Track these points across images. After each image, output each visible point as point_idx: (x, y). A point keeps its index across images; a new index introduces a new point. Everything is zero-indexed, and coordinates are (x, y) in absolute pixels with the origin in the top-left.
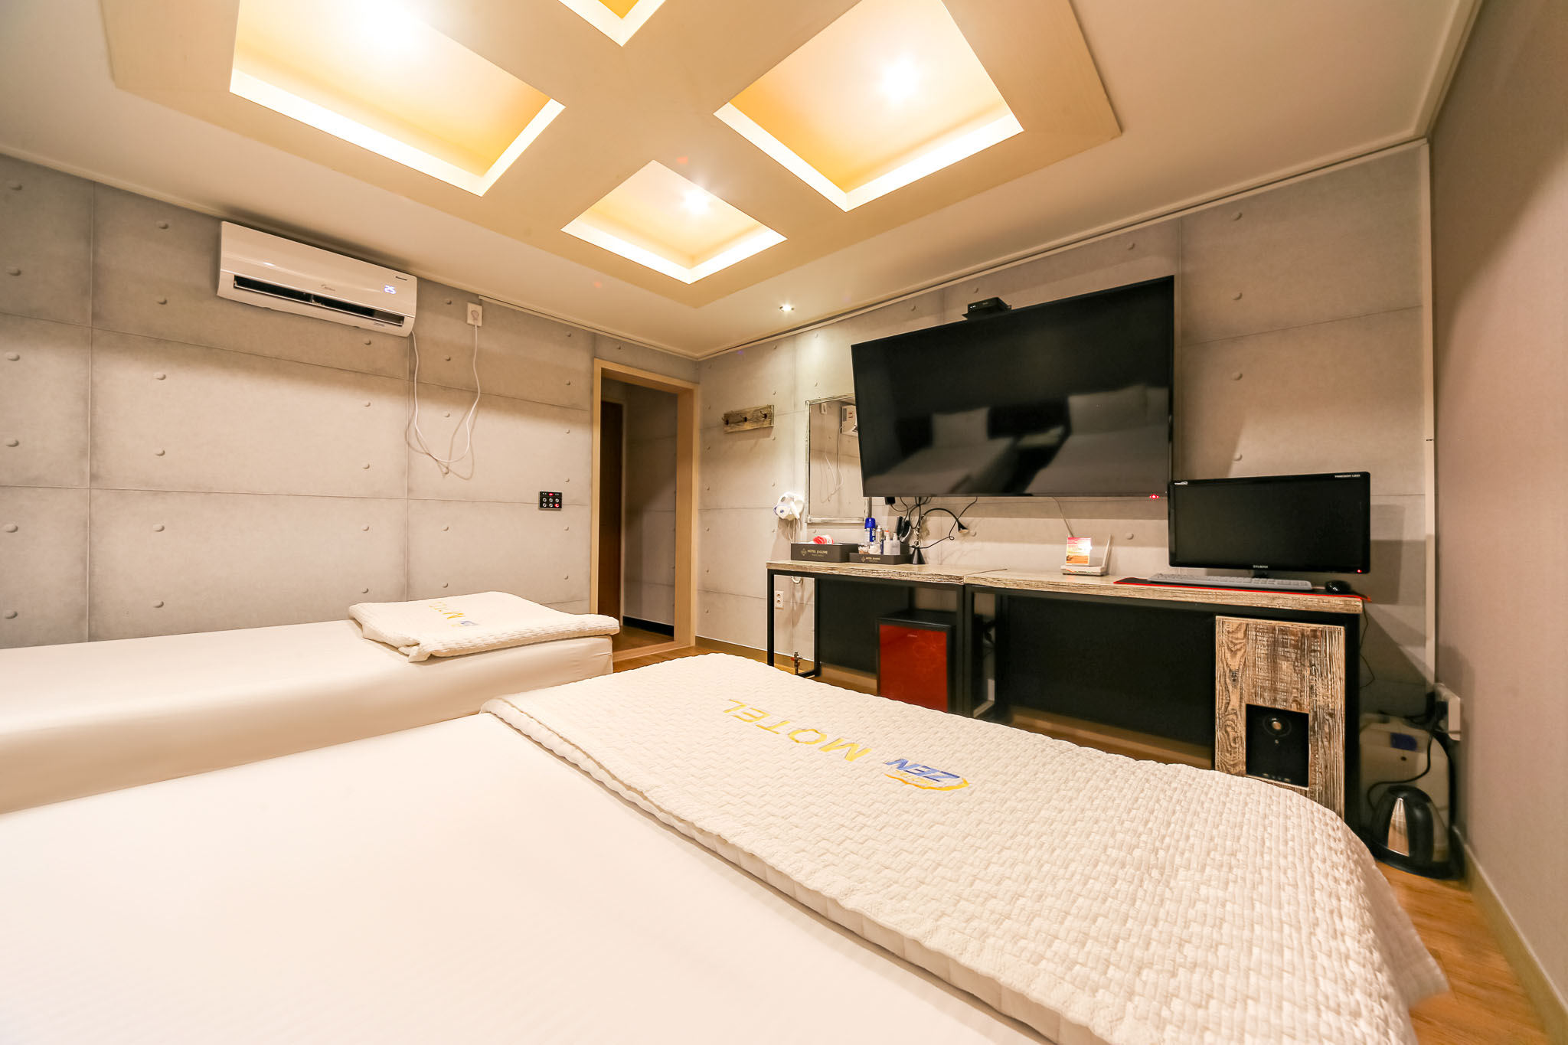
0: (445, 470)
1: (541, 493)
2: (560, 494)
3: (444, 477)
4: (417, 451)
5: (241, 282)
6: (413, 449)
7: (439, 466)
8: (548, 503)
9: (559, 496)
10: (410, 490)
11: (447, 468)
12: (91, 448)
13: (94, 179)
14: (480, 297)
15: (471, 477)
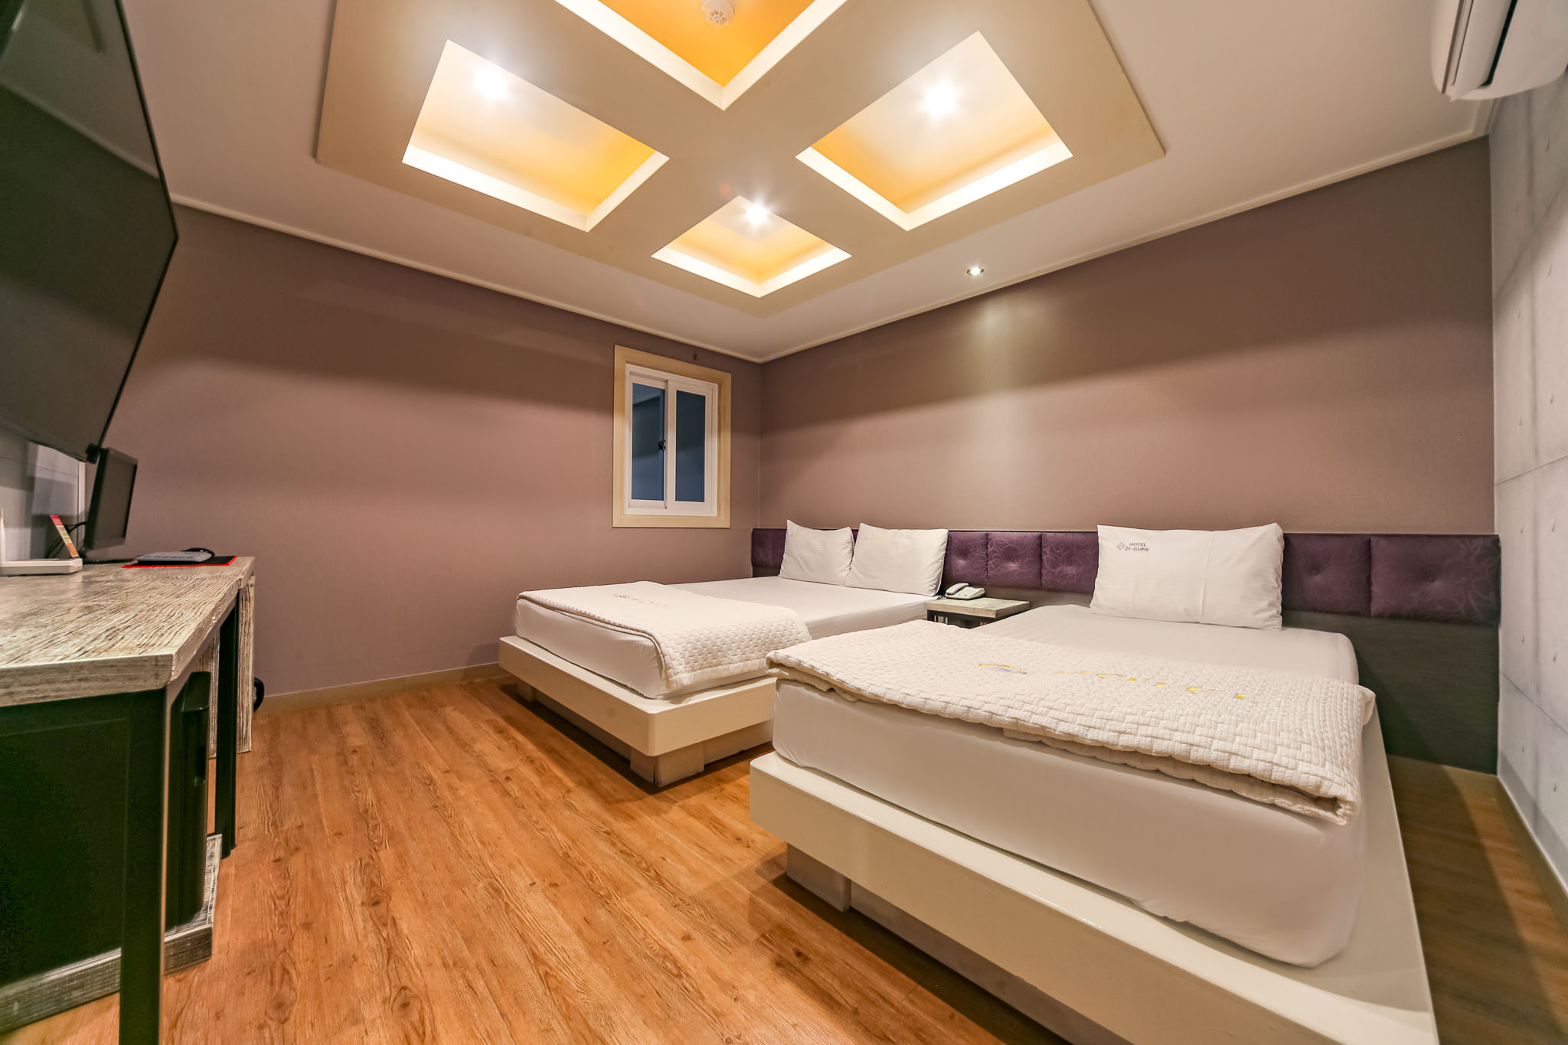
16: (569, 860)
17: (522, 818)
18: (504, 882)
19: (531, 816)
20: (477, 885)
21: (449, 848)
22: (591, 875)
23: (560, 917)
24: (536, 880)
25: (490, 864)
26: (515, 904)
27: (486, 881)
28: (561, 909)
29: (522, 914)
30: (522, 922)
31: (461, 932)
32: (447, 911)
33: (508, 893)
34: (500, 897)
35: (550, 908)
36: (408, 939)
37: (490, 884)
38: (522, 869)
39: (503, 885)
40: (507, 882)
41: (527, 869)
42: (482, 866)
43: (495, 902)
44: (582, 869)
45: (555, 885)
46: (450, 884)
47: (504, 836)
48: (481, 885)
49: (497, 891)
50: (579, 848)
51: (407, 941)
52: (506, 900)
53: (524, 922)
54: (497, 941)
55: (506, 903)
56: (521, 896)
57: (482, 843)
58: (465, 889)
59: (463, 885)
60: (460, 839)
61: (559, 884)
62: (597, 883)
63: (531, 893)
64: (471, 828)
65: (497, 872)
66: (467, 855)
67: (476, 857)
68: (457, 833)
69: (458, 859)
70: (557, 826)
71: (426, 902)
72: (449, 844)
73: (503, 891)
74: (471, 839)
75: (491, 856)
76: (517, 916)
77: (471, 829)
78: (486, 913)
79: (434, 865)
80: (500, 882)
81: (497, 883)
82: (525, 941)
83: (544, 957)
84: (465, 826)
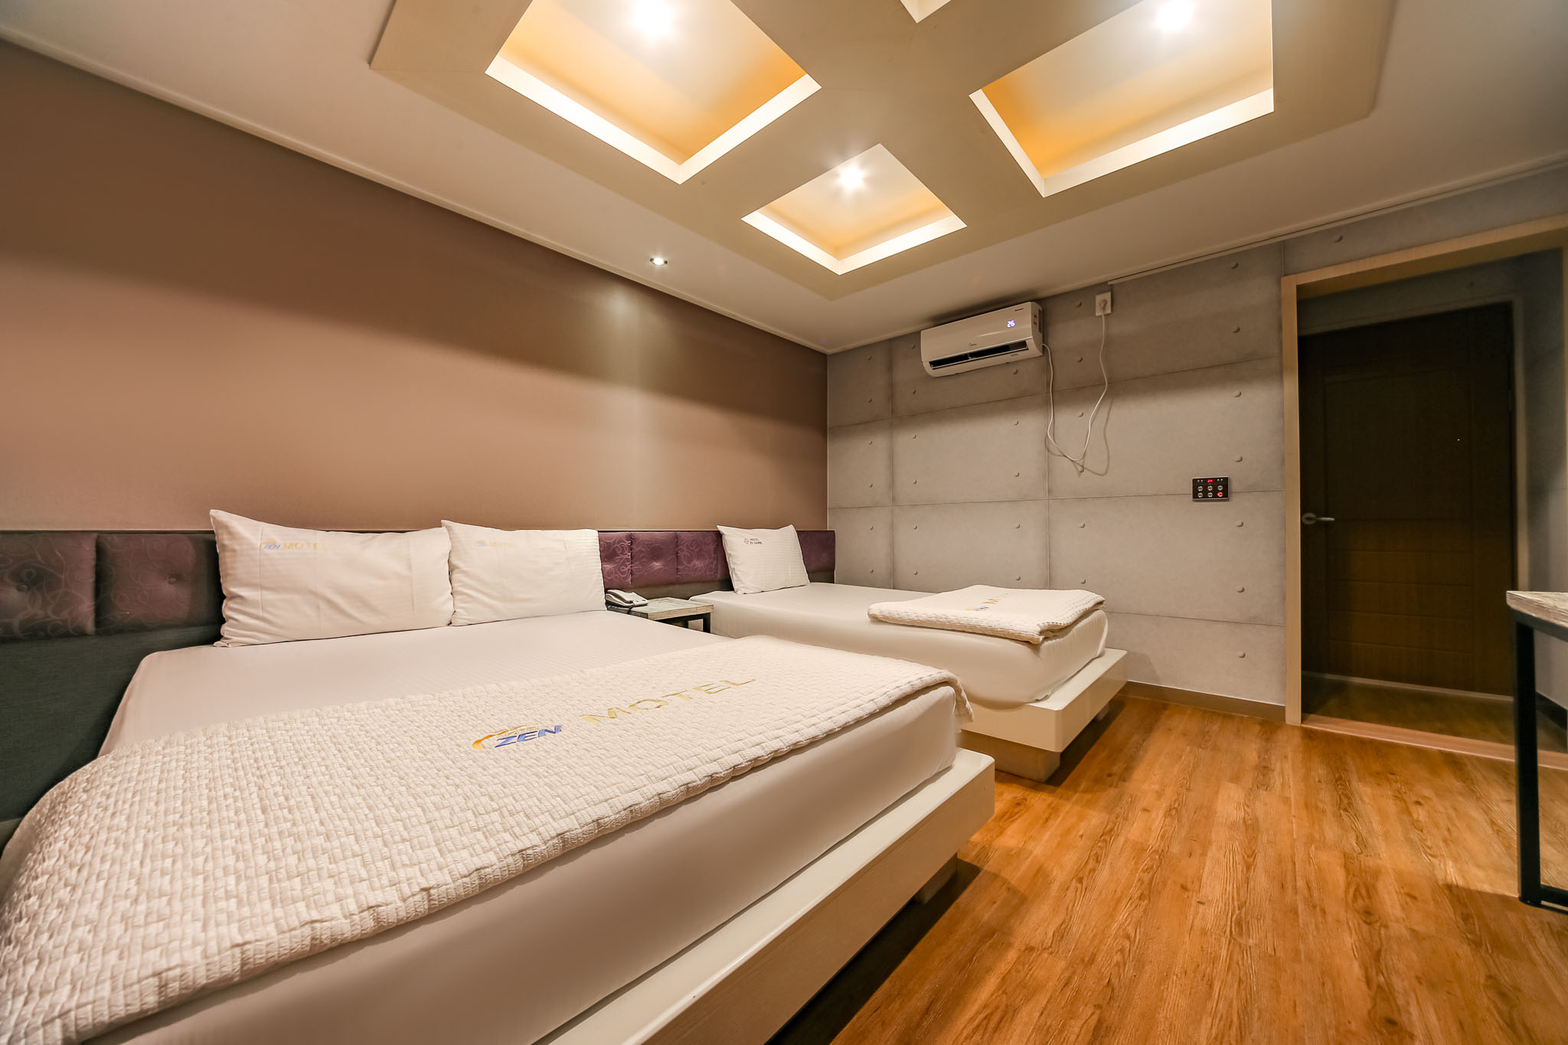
0: (1080, 468)
1: (1195, 481)
2: (1226, 479)
3: (1079, 475)
4: (1054, 455)
5: (935, 364)
6: (1052, 454)
7: (1075, 466)
8: (1205, 492)
9: (1225, 482)
10: (1050, 491)
11: (1082, 466)
12: (892, 484)
13: (888, 338)
14: (1109, 283)
15: (1106, 472)
16: (1146, 893)
17: (1129, 971)
18: (1226, 925)
19: (1118, 964)
20: (1256, 945)
21: (1259, 1018)
22: (1146, 870)
23: (1206, 869)
24: (1194, 903)
25: (1224, 953)
26: (1233, 902)
27: (1243, 941)
28: (1199, 872)
29: (1233, 892)
30: (1238, 889)
31: (1298, 922)
32: (1301, 947)
33: (1230, 915)
34: (1241, 917)
35: (1207, 879)
36: (1354, 955)
37: (1241, 934)
38: (1196, 922)
39: (1229, 923)
40: (1222, 923)
41: (1191, 917)
42: (1235, 958)
43: (1249, 917)
44: (1146, 881)
45: (1184, 888)
46: (1285, 971)
47: (1177, 970)
48: (1251, 942)
49: (1239, 923)
50: (1122, 892)
51: (1356, 953)
52: (1237, 912)
53: (1237, 887)
54: (1269, 894)
55: (1239, 909)
56: (1221, 904)
57: (1211, 986)
58: (1270, 951)
59: (1271, 956)
60: (1235, 1019)
61: (1179, 885)
62: (1150, 863)
63: (1210, 898)
64: (1207, 1021)
65: (1223, 939)
66: (1242, 987)
67: (1233, 975)
68: (1234, 1032)
69: (1258, 991)
70: (1108, 927)
71: (1323, 973)
72: (1256, 1025)
73: (1233, 919)
74: (1221, 1006)
75: (1214, 960)
76: (1238, 894)
77: (1209, 1020)
78: (1264, 917)
79: (1295, 1011)
80: (1228, 928)
81: (1233, 929)
82: (1248, 879)
83: (1242, 863)
84: (1214, 1031)
